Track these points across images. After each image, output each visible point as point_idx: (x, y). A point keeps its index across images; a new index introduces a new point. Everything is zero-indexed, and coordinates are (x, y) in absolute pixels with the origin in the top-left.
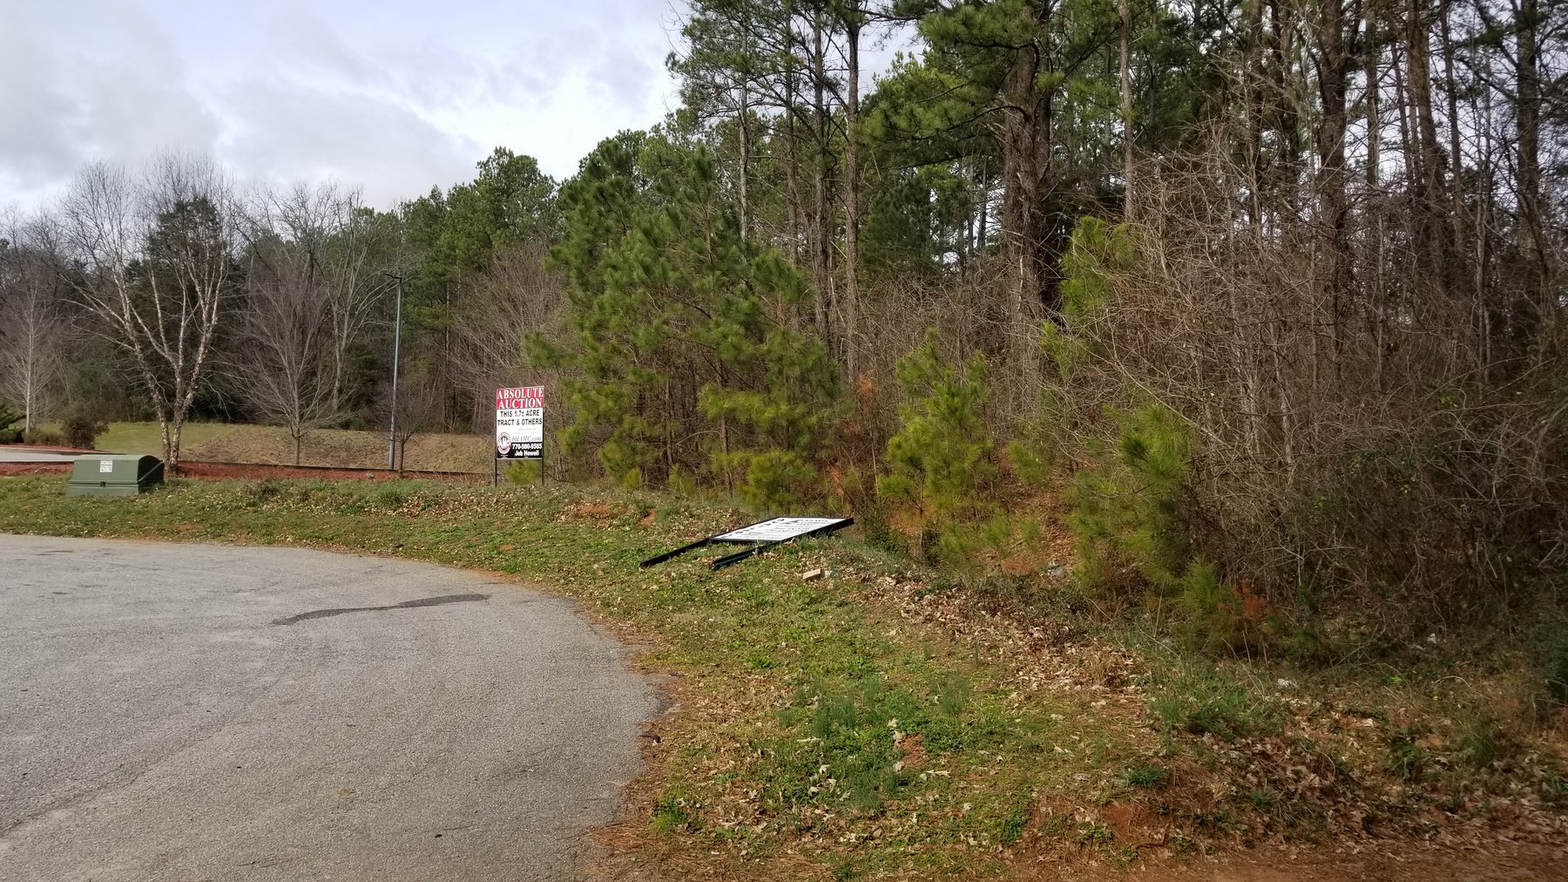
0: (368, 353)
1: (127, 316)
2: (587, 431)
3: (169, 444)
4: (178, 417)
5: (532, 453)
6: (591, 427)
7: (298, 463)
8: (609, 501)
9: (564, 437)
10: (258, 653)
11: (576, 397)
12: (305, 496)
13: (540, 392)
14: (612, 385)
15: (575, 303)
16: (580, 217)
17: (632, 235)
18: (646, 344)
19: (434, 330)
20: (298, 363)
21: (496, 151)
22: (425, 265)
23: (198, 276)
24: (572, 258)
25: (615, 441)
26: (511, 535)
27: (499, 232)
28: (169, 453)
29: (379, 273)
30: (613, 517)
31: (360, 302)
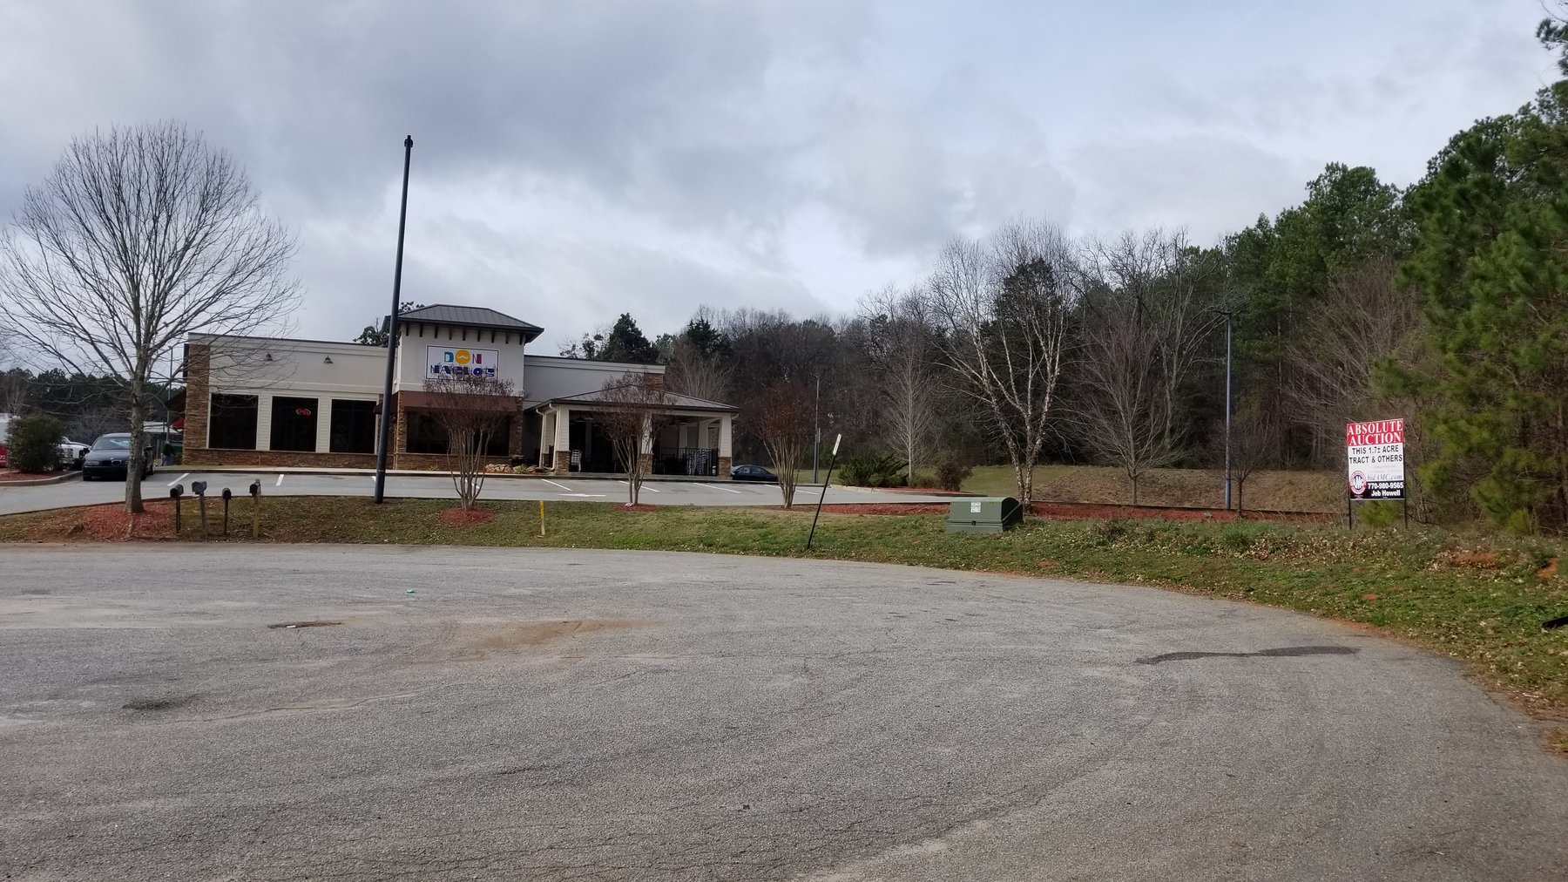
0: (1199, 392)
1: (984, 373)
2: (1455, 467)
3: (1023, 486)
4: (1029, 461)
5: (1391, 494)
6: (1461, 461)
7: (1135, 501)
8: (1493, 547)
9: (1427, 474)
10: (1129, 691)
11: (1441, 428)
12: (1151, 537)
13: (1399, 426)
14: (1487, 412)
15: (1434, 322)
16: (1436, 226)
17: (1505, 239)
18: (1531, 363)
19: (1266, 363)
20: (1132, 405)
21: (1328, 168)
22: (1254, 297)
23: (1042, 330)
24: (1428, 273)
25: (1494, 478)
26: (1373, 583)
27: (1334, 253)
28: (1023, 495)
29: (1205, 310)
30: (1501, 566)
31: (1188, 340)
